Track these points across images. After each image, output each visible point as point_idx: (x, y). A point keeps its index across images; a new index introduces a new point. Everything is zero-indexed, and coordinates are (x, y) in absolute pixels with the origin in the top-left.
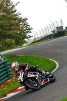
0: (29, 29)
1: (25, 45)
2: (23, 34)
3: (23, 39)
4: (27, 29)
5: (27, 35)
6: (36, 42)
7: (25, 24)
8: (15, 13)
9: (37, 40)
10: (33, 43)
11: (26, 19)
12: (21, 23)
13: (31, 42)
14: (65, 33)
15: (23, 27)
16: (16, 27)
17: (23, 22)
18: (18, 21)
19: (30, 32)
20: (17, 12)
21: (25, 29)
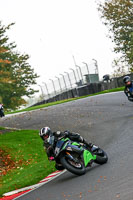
0: (31, 78)
1: (22, 107)
2: (18, 85)
3: (19, 95)
4: (27, 77)
5: (27, 89)
6: (43, 102)
7: (23, 67)
8: (5, 45)
9: (46, 99)
10: (38, 104)
11: (26, 57)
12: (17, 64)
13: (34, 103)
14: (103, 87)
15: (19, 73)
16: (6, 72)
17: (20, 63)
18: (11, 60)
19: (34, 83)
20: (8, 42)
21: (23, 76)
